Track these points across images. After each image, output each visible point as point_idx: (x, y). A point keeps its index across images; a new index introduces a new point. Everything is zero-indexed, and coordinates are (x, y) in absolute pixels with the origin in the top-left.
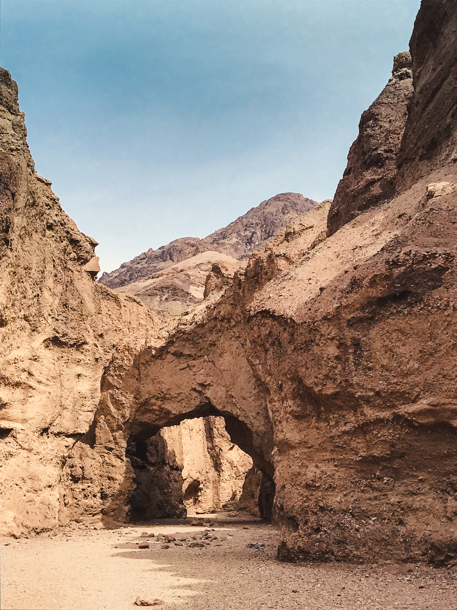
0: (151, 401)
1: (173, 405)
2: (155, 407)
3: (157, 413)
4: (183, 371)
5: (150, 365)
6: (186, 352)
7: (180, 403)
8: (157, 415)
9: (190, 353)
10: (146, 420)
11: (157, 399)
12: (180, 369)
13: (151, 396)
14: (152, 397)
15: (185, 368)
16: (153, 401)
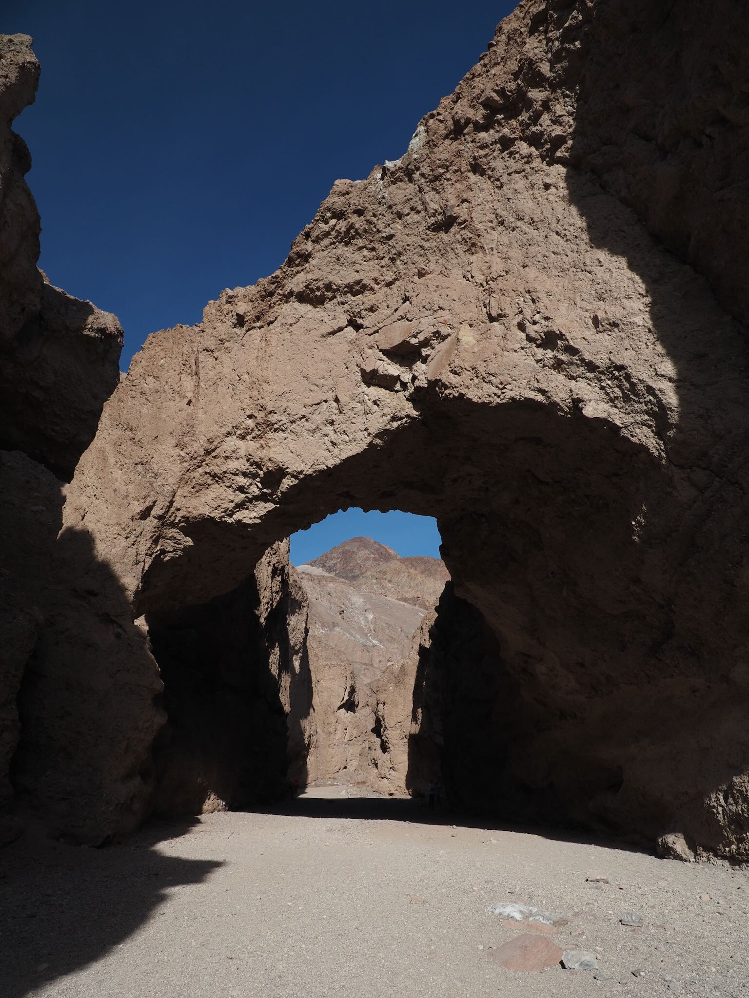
0: (225, 446)
1: (291, 446)
2: (233, 465)
3: (242, 481)
4: (331, 339)
5: (228, 351)
6: (344, 277)
7: (318, 434)
8: (241, 489)
9: (357, 277)
10: (206, 511)
11: (242, 437)
12: (323, 336)
13: (224, 430)
14: (229, 434)
15: (340, 329)
16: (232, 443)
